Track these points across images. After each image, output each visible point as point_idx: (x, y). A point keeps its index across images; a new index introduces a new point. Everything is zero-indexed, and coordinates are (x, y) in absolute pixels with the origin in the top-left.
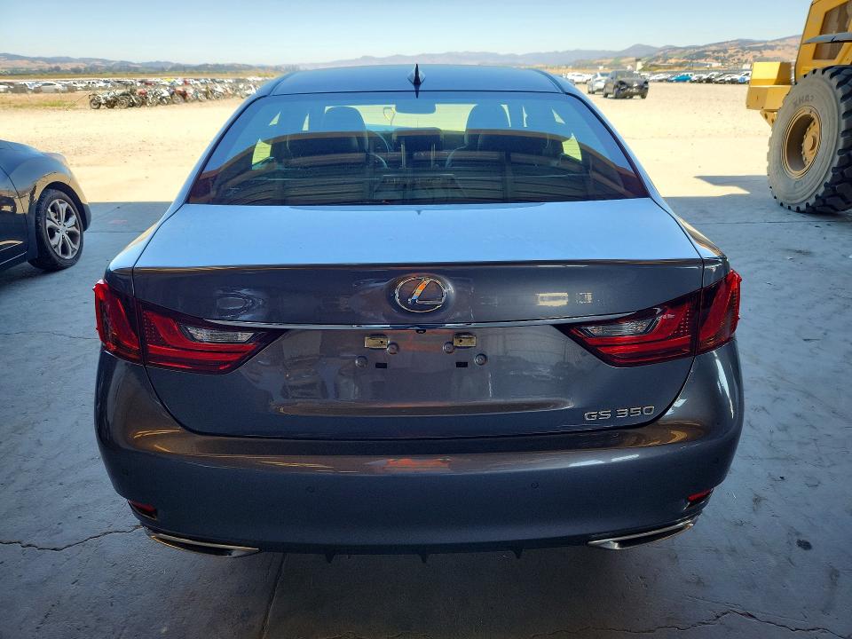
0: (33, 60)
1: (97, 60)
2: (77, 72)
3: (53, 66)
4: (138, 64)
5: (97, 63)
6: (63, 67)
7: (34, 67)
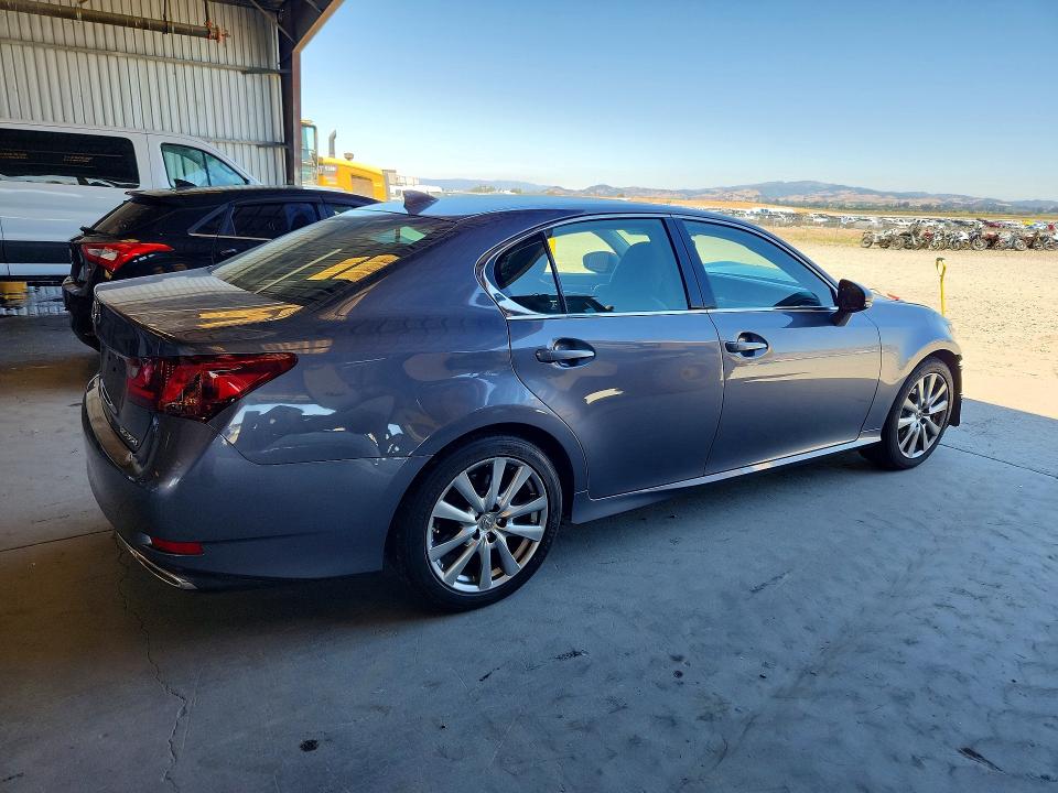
0: (883, 195)
1: (955, 196)
2: (927, 209)
3: (903, 201)
4: (1008, 203)
5: (955, 200)
6: (912, 203)
7: (882, 202)
